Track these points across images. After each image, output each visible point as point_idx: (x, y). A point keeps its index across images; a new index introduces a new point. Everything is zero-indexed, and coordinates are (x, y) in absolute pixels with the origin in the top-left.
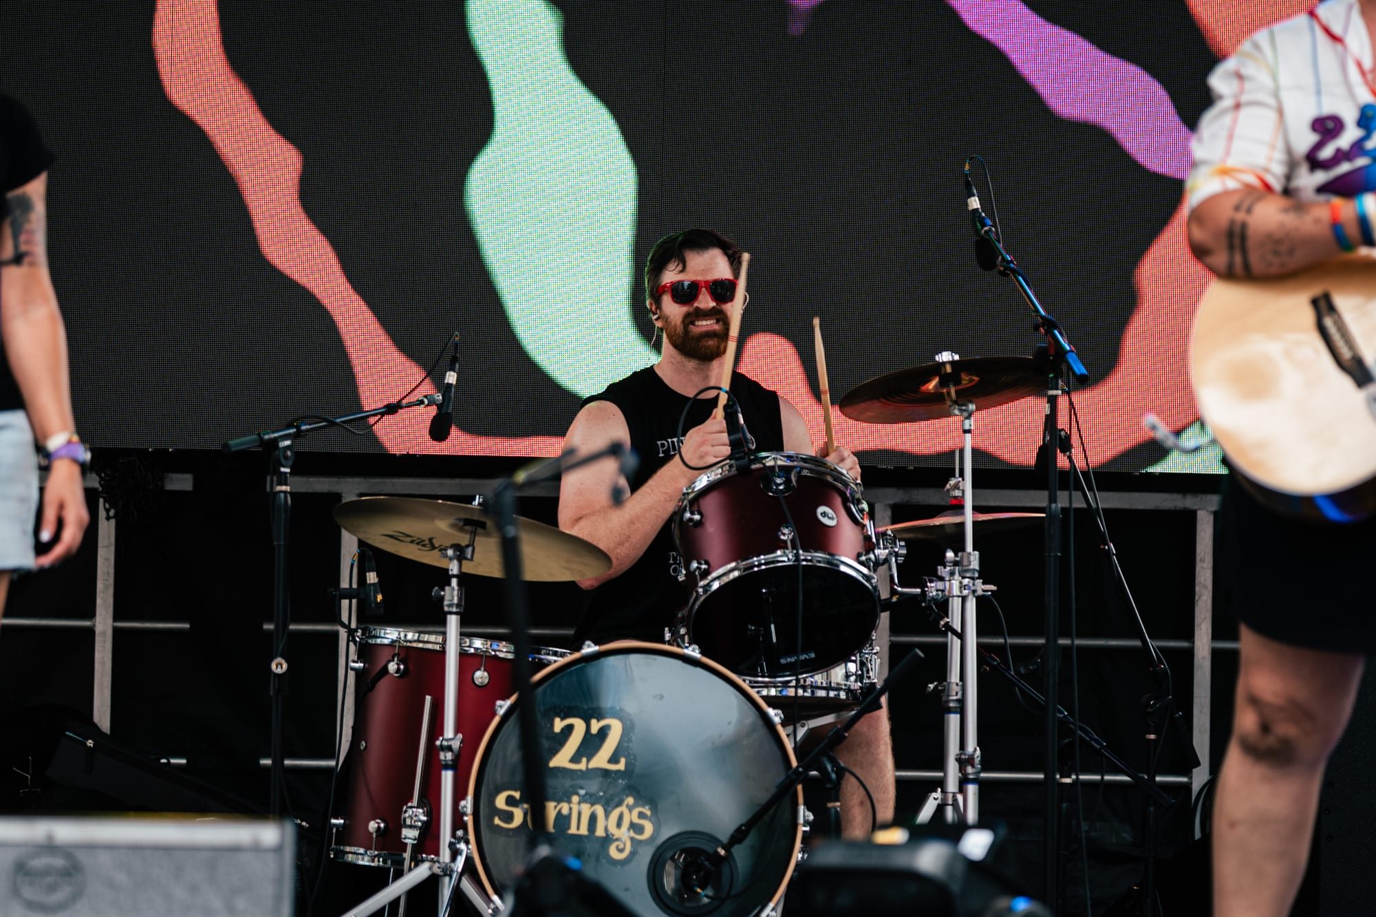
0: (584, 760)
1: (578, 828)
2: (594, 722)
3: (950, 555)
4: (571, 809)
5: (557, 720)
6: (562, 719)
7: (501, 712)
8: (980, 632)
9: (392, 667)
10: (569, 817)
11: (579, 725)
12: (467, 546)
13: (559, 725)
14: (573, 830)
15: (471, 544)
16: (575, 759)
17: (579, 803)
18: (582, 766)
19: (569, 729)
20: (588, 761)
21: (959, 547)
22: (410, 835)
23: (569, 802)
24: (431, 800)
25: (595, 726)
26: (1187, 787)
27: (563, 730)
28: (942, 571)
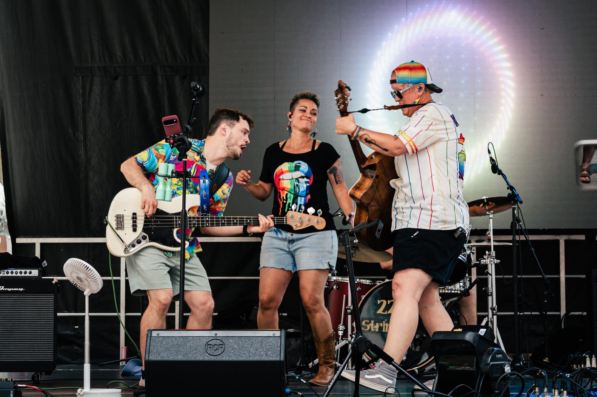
0: (386, 311)
1: (385, 330)
2: (389, 301)
3: (487, 252)
4: (383, 325)
5: (378, 300)
6: (380, 300)
7: (363, 299)
8: (496, 275)
9: (335, 287)
10: (383, 327)
11: (385, 302)
12: (353, 253)
13: (379, 302)
14: (384, 331)
15: (355, 253)
16: (384, 311)
17: (385, 323)
18: (386, 313)
19: (382, 303)
20: (387, 312)
21: (490, 250)
22: (341, 333)
23: (382, 323)
24: (345, 324)
25: (389, 302)
26: (560, 315)
27: (380, 303)
28: (485, 257)
